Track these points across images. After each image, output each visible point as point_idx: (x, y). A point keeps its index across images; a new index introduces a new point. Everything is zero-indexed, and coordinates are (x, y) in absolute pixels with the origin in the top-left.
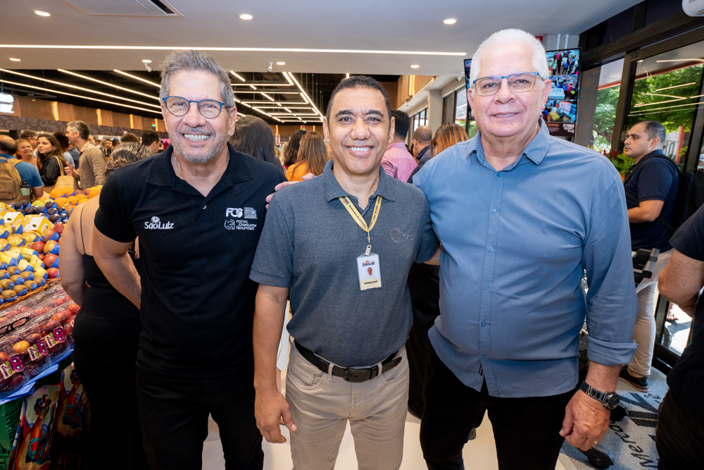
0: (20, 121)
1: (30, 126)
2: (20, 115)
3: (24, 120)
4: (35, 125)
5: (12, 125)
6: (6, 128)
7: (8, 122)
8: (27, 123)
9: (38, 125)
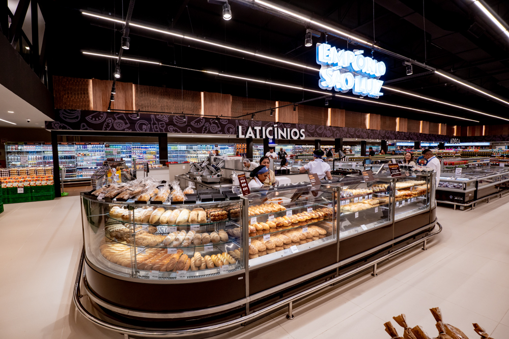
0: (343, 131)
1: (350, 134)
2: (344, 126)
3: (346, 130)
4: (352, 134)
5: (338, 135)
6: (334, 137)
7: (336, 132)
8: (348, 132)
9: (355, 133)
